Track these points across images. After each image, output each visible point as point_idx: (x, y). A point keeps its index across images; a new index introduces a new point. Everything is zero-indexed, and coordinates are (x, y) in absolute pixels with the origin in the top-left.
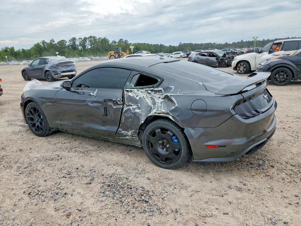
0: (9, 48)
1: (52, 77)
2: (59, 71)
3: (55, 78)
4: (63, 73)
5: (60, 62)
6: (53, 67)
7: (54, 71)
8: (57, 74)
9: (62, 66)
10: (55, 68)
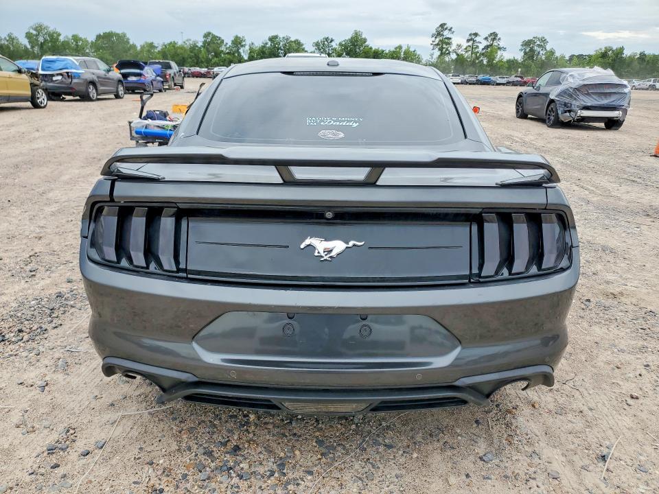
0: (614, 48)
1: (557, 116)
2: (575, 104)
3: (563, 120)
4: (583, 111)
5: (586, 83)
6: (565, 93)
7: (565, 105)
8: (570, 111)
9: (588, 94)
10: (571, 96)
